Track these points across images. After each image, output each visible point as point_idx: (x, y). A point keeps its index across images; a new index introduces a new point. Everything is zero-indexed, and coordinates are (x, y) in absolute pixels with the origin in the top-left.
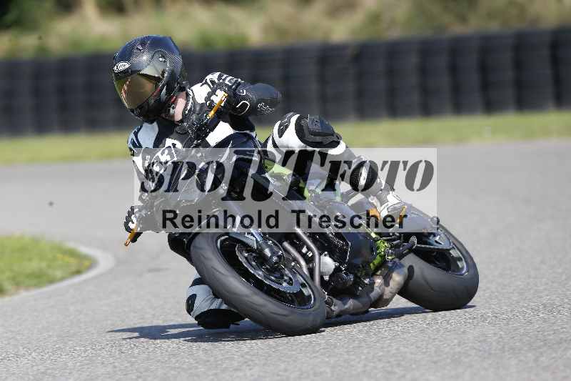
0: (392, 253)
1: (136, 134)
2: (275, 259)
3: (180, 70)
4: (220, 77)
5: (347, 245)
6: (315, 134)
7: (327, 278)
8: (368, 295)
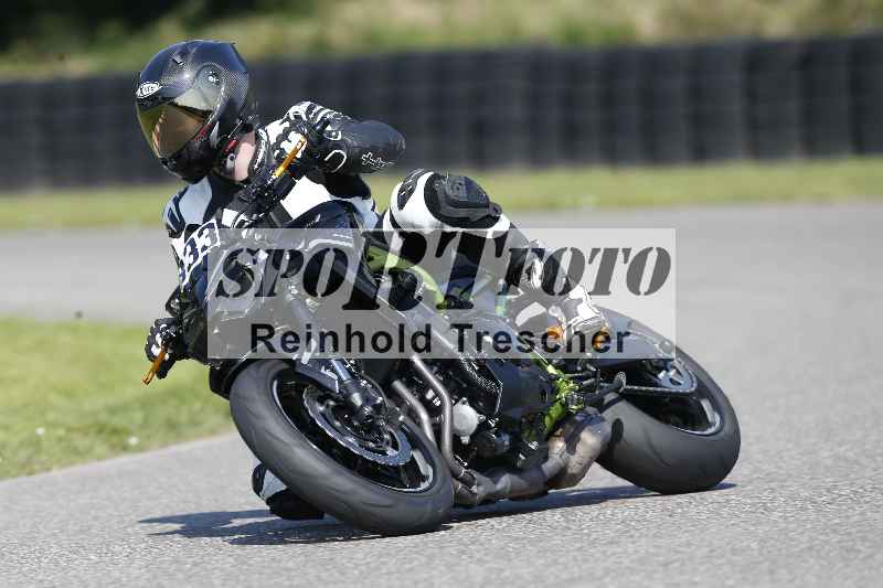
0: (578, 399)
1: (177, 201)
2: (368, 410)
3: (243, 96)
4: (310, 110)
5: (499, 386)
6: (457, 204)
7: (465, 440)
8: (539, 467)
